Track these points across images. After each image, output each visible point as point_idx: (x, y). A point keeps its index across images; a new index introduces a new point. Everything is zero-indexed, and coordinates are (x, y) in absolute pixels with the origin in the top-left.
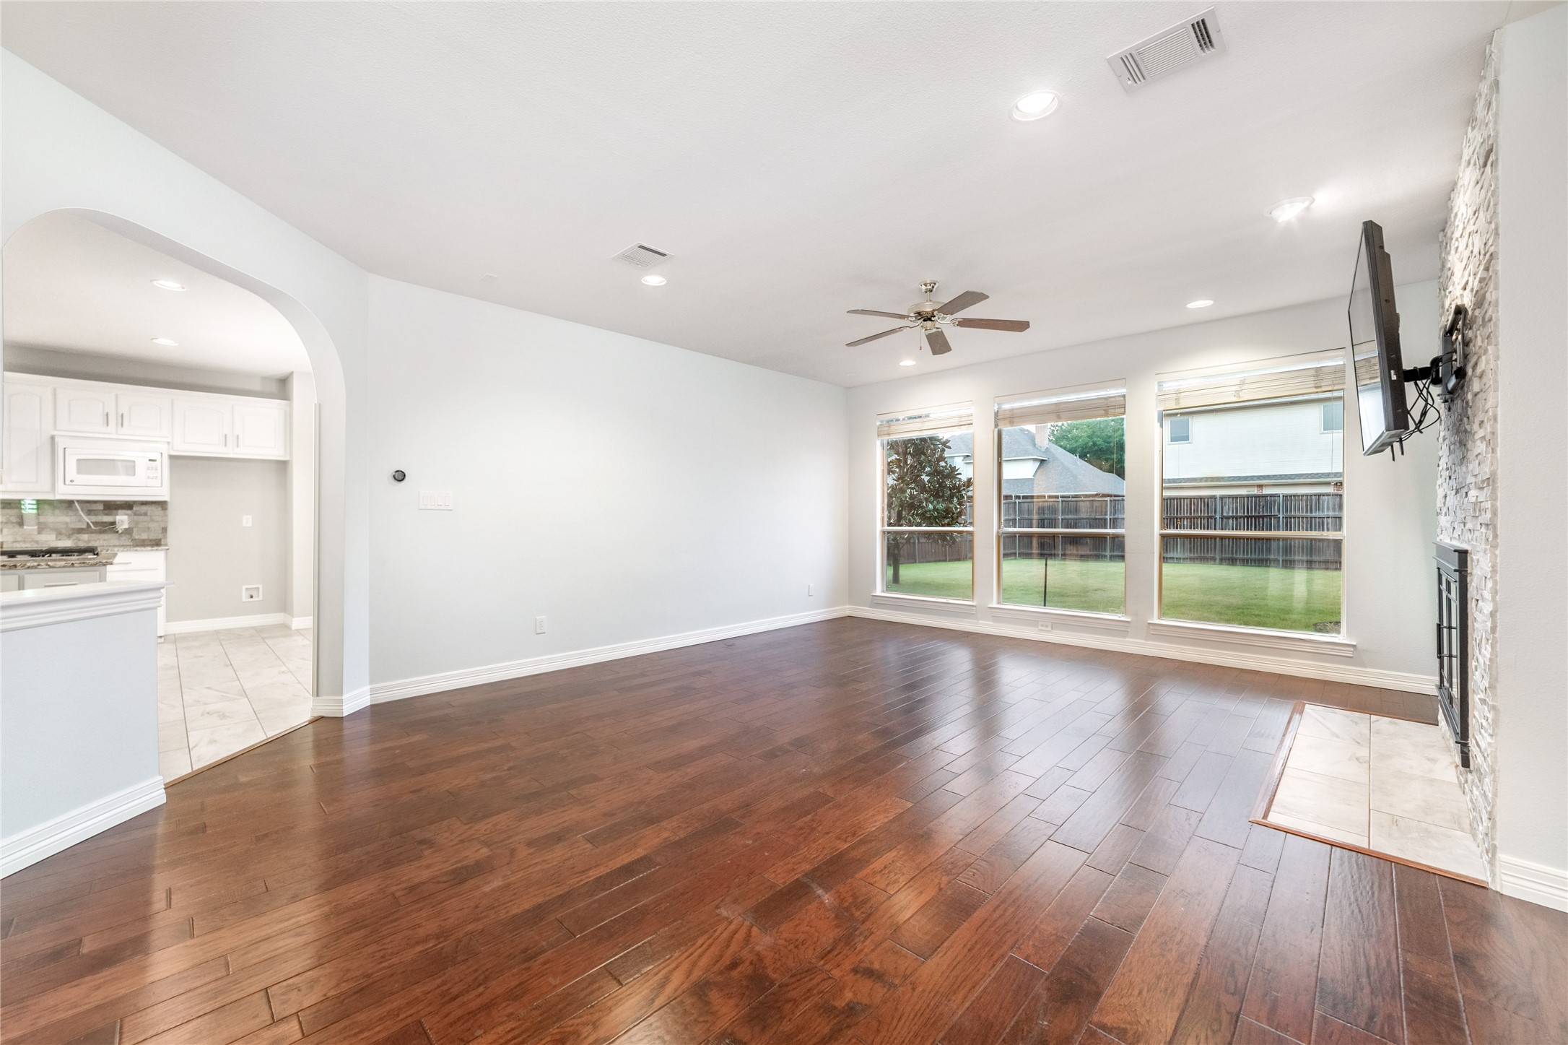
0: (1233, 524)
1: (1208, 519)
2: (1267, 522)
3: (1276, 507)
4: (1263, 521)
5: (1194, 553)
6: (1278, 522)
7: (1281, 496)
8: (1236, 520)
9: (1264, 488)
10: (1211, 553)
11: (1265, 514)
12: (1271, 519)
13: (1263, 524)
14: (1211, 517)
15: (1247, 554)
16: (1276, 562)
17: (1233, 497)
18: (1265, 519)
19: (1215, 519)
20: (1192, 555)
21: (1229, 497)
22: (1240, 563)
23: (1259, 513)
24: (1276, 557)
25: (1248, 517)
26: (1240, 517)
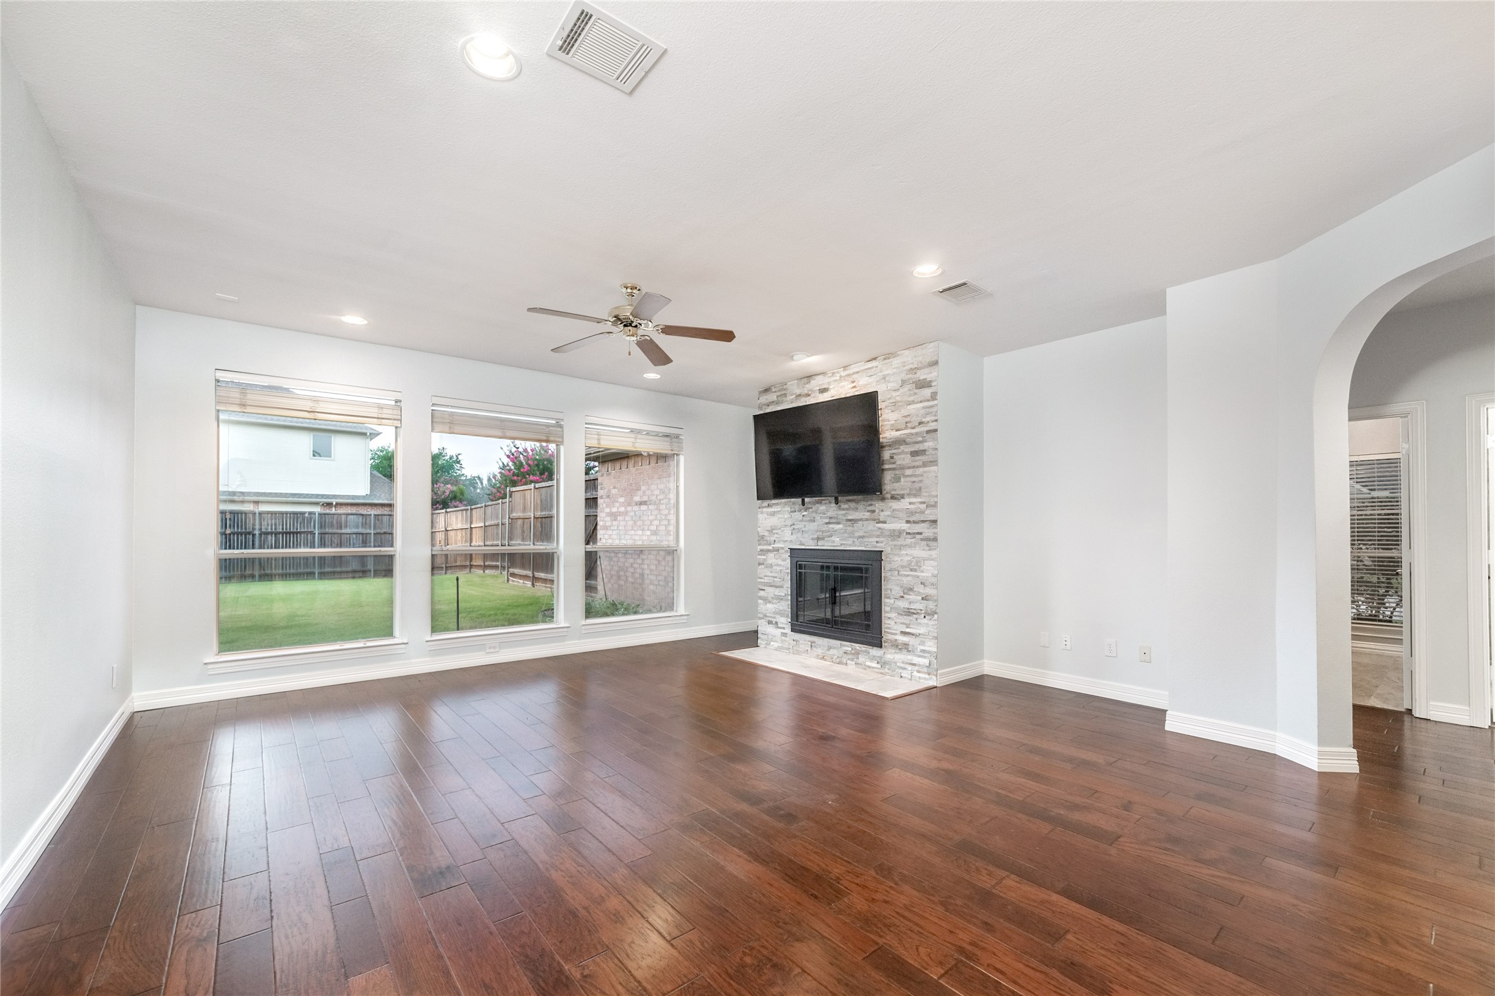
0: (272, 540)
1: (245, 535)
2: (304, 538)
3: (312, 524)
4: (301, 536)
5: (230, 572)
6: (314, 537)
7: (317, 514)
8: (275, 536)
9: (260, 505)
10: (249, 570)
11: (302, 530)
12: (307, 534)
13: (300, 540)
14: (249, 533)
15: (286, 569)
16: (312, 575)
17: (272, 513)
18: (302, 535)
19: (254, 535)
20: (228, 573)
21: (268, 513)
22: (279, 578)
23: (297, 529)
24: (312, 570)
25: (286, 533)
26: (279, 533)
